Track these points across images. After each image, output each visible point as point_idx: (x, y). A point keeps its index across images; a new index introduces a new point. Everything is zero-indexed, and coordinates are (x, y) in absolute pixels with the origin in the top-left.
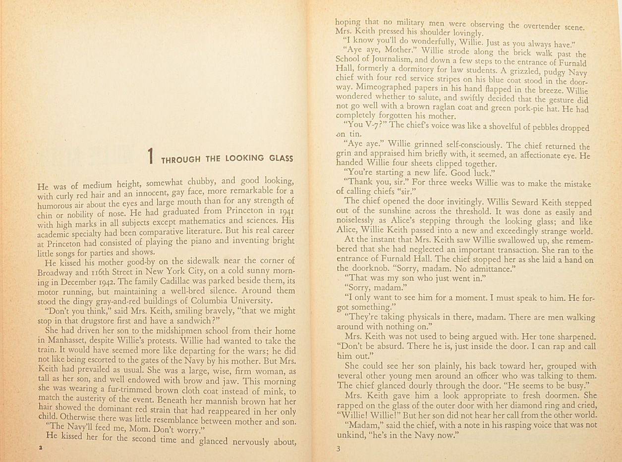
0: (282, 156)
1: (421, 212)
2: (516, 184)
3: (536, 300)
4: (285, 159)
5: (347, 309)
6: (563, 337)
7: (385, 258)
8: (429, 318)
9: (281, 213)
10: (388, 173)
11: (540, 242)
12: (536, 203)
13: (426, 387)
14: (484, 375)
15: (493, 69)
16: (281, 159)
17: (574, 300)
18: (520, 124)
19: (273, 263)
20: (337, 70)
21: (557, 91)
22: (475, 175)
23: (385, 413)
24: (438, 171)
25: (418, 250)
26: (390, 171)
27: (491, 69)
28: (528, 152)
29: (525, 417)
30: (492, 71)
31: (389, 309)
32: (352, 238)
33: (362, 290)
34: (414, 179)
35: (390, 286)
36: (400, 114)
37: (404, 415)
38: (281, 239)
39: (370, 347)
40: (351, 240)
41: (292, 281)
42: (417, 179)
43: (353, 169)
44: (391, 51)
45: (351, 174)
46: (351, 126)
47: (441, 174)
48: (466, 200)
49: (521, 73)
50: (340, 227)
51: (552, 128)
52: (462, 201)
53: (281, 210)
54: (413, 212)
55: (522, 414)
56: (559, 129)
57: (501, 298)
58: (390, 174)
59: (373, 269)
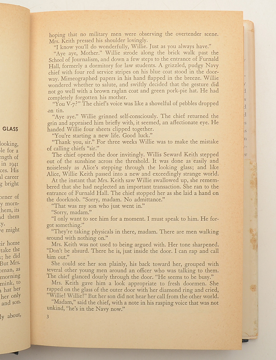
0: (11, 128)
1: (102, 162)
2: (167, 142)
3: (178, 220)
4: (13, 129)
5: (53, 227)
6: (196, 245)
7: (78, 193)
8: (106, 232)
9: (10, 165)
10: (81, 136)
11: (182, 181)
12: (180, 155)
13: (103, 277)
14: (142, 270)
15: (153, 64)
16: (10, 130)
17: (205, 220)
18: (170, 101)
19: (5, 198)
20: (50, 68)
21: (197, 78)
22: (139, 137)
23: (76, 294)
24: (114, 134)
25: (100, 187)
26: (82, 135)
27: (152, 65)
28: (175, 121)
29: (169, 298)
30: (153, 66)
31: (80, 226)
32: (57, 180)
33: (62, 214)
34: (98, 140)
35: (80, 212)
36: (90, 96)
37: (89, 296)
38: (10, 182)
39: (67, 251)
40: (56, 181)
41: (17, 210)
42: (100, 140)
43: (58, 134)
44: (85, 54)
45: (57, 137)
46: (57, 105)
47: (116, 136)
48: (133, 154)
49: (172, 67)
50: (49, 172)
51: (192, 104)
52: (130, 154)
53: (10, 163)
54: (97, 162)
55: (167, 296)
56: (197, 104)
57: (155, 219)
58: (82, 137)
59: (70, 200)
